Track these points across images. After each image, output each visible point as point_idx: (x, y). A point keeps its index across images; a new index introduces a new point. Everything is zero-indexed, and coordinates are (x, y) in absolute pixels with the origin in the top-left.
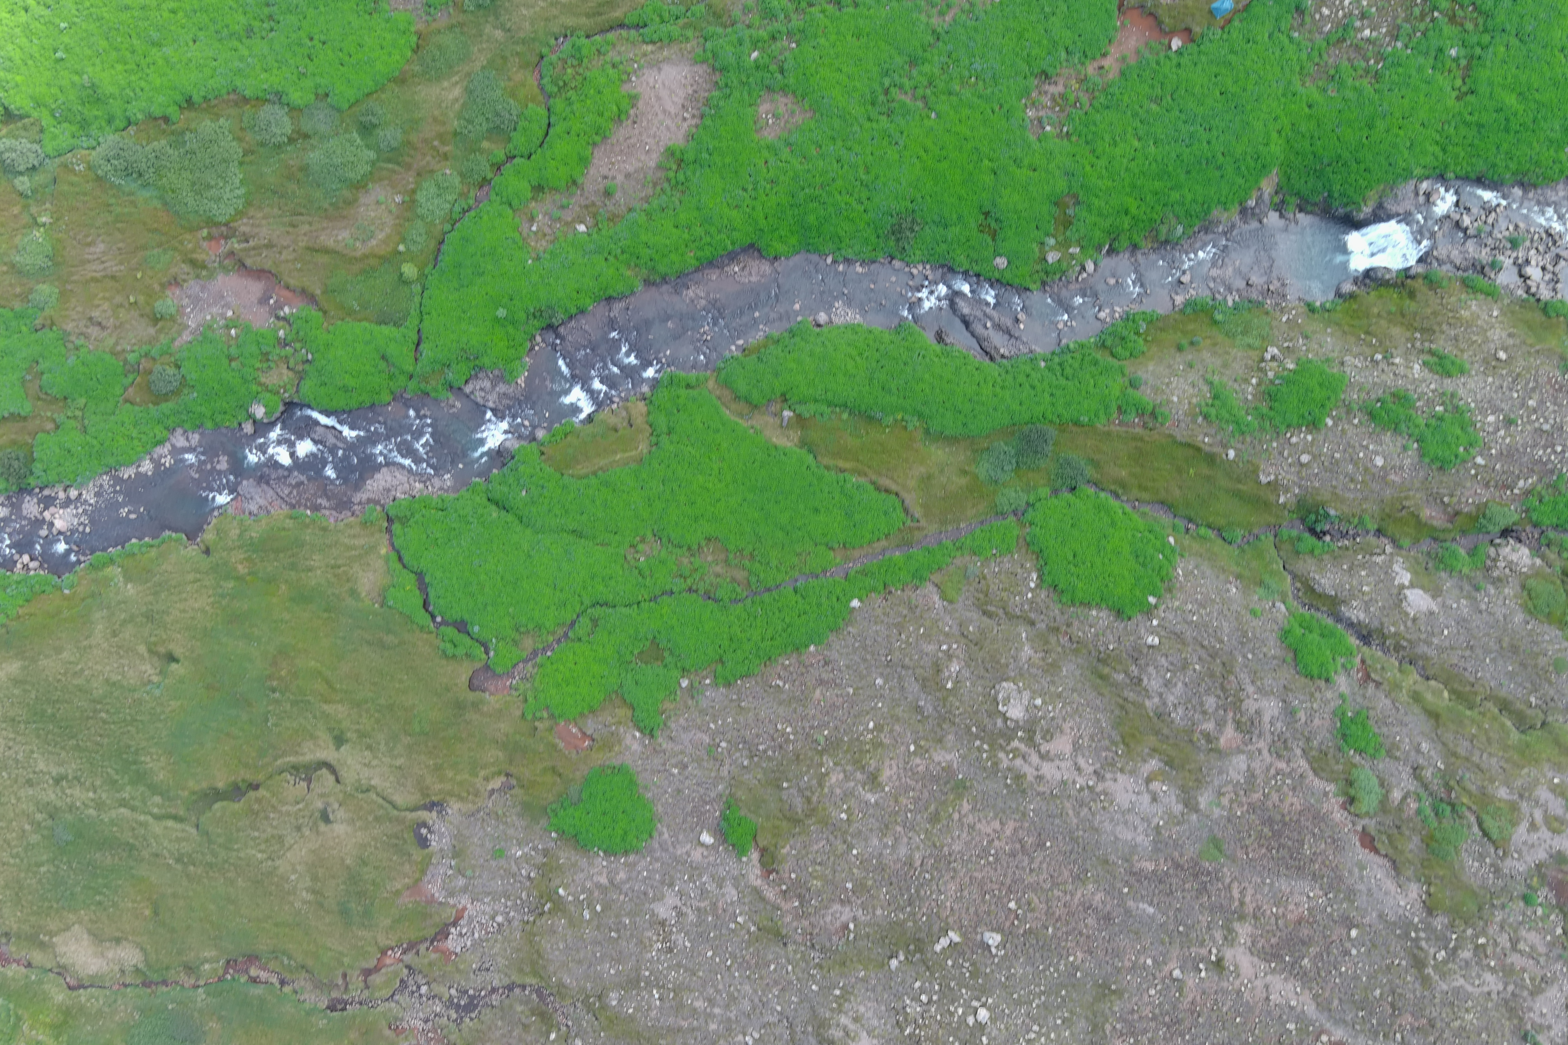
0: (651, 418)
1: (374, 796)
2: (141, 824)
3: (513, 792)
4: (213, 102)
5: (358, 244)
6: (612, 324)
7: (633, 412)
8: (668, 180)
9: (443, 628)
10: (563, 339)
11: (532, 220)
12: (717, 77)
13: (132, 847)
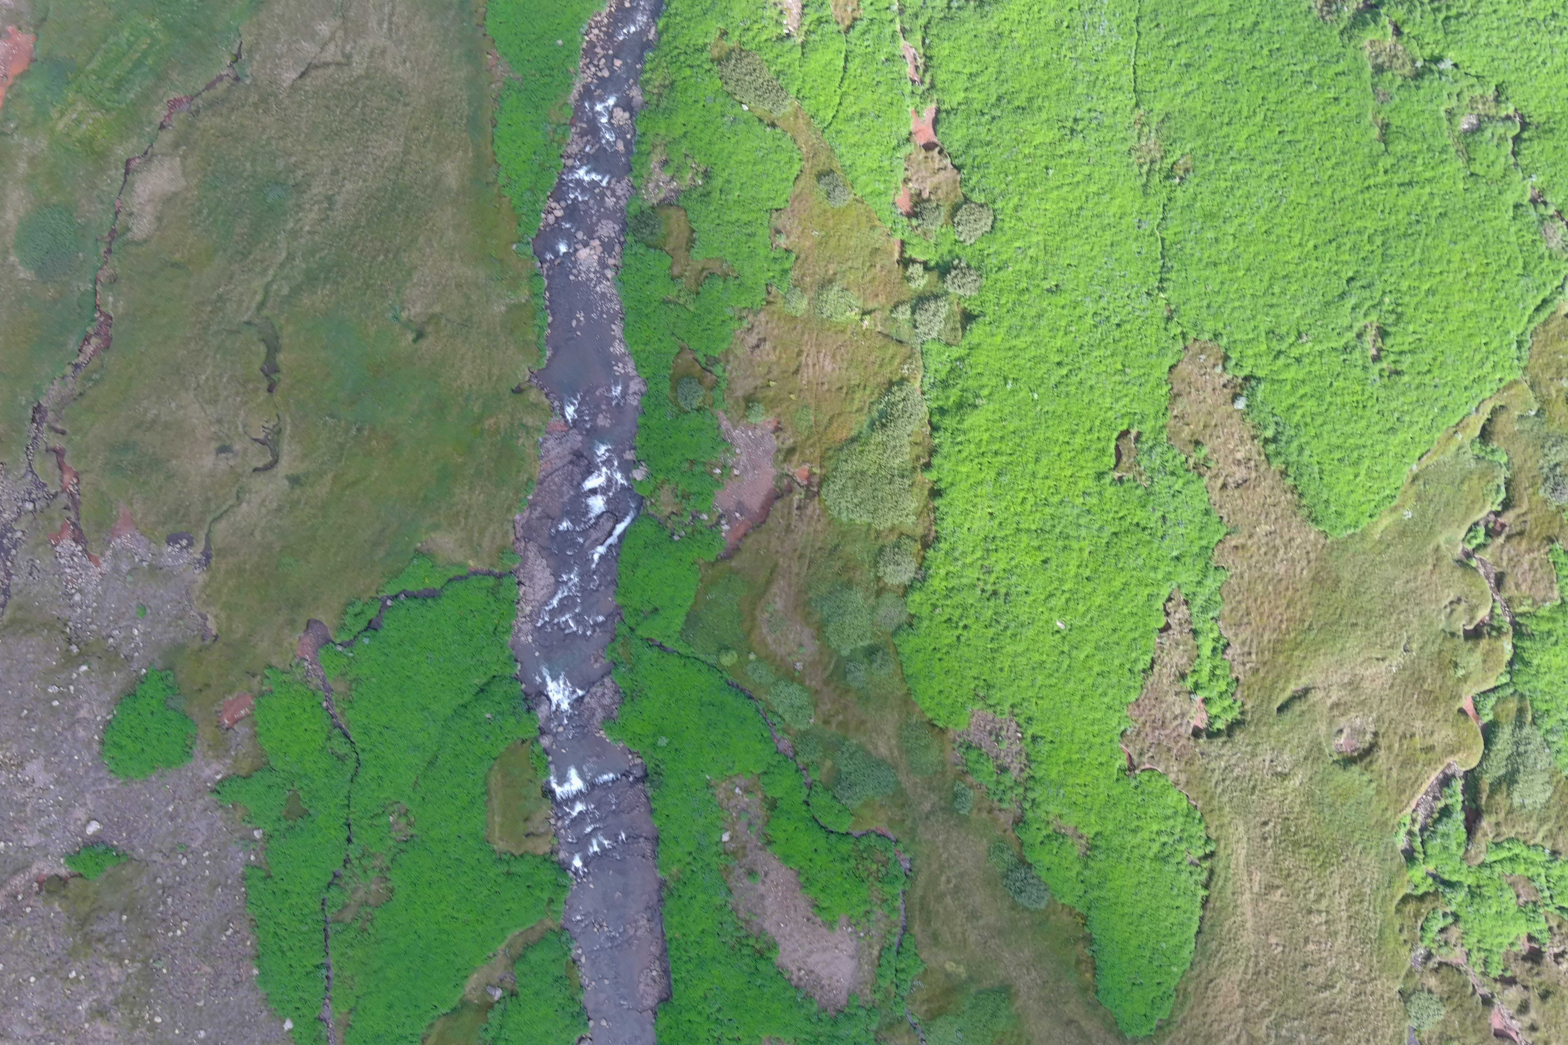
0: (528, 858)
1: (230, 503)
2: (265, 270)
3: (198, 639)
4: (932, 516)
5: (767, 615)
6: (633, 838)
7: (540, 841)
8: (747, 937)
9: (378, 605)
10: (632, 785)
11: (746, 790)
12: (831, 1012)
13: (245, 256)
